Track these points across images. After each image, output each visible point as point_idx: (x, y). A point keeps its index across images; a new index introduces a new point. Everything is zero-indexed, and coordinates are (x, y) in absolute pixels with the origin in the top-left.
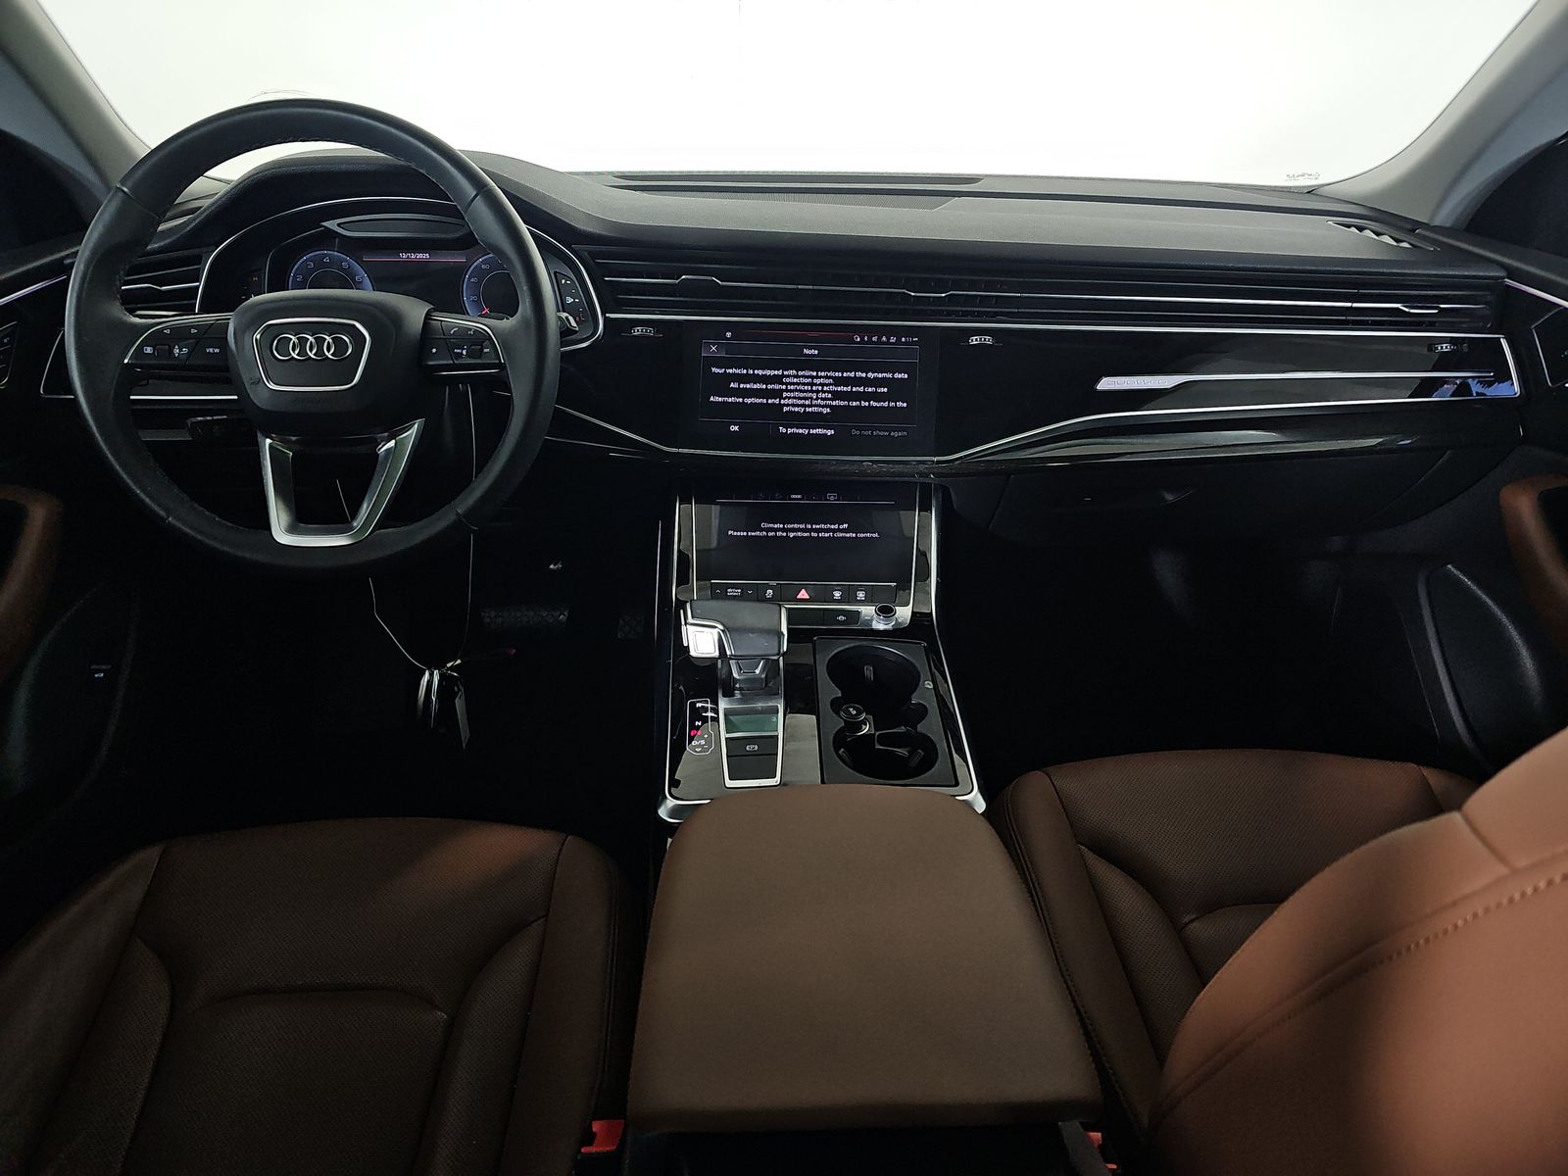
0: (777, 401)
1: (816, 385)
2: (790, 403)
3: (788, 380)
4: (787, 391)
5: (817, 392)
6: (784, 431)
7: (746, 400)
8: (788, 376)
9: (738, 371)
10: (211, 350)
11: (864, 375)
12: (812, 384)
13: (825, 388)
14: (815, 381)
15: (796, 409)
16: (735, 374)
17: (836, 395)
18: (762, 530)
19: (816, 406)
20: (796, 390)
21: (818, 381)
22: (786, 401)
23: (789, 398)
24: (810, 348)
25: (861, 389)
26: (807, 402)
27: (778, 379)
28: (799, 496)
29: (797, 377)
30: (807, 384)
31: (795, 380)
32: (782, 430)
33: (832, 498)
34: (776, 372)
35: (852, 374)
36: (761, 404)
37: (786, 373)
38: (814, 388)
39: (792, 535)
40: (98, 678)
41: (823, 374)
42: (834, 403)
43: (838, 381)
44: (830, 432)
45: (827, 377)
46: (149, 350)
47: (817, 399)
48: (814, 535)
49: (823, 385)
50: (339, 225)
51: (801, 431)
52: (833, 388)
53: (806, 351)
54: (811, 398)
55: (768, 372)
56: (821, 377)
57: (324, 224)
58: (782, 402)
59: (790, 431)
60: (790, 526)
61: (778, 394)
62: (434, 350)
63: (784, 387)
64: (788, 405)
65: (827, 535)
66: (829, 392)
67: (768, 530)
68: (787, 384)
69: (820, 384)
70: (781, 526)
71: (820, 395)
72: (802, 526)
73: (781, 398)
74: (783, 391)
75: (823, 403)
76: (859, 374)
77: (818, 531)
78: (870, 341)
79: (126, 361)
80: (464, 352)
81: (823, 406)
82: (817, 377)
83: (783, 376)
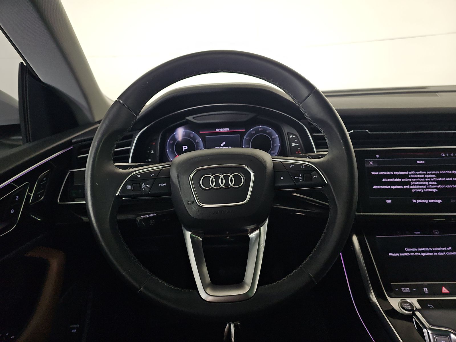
0: (408, 187)
1: (427, 178)
2: (415, 187)
3: (412, 176)
4: (412, 181)
5: (428, 181)
6: (415, 201)
7: (392, 187)
8: (412, 174)
9: (385, 173)
10: (161, 185)
11: (450, 172)
12: (425, 178)
13: (432, 180)
14: (426, 176)
15: (419, 190)
16: (383, 175)
17: (439, 183)
18: (406, 252)
19: (429, 188)
20: (417, 181)
21: (428, 176)
22: (413, 187)
23: (414, 185)
24: (420, 160)
25: (451, 179)
26: (424, 187)
27: (407, 176)
28: (419, 233)
29: (416, 174)
30: (422, 178)
31: (415, 176)
32: (414, 201)
33: (437, 233)
34: (405, 173)
35: (444, 172)
36: (400, 188)
37: (410, 173)
38: (426, 180)
39: (423, 254)
40: (74, 332)
41: (429, 172)
42: (439, 187)
43: (438, 176)
44: (440, 201)
45: (431, 174)
46: (129, 187)
47: (429, 185)
48: (436, 254)
49: (431, 178)
50: (193, 118)
51: (424, 201)
52: (436, 179)
53: (418, 162)
54: (426, 185)
55: (401, 173)
56: (428, 174)
57: (186, 118)
58: (411, 187)
59: (418, 201)
60: (421, 249)
61: (408, 183)
62: (282, 178)
63: (410, 180)
64: (414, 189)
65: (442, 254)
66: (434, 181)
67: (410, 252)
68: (412, 178)
69: (429, 178)
70: (416, 250)
71: (430, 183)
72: (427, 249)
73: (410, 185)
74: (411, 182)
75: (433, 187)
76: (448, 172)
77: (437, 251)
78: (450, 156)
79: (117, 194)
80: (300, 178)
81: (433, 188)
82: (427, 174)
83: (409, 174)
